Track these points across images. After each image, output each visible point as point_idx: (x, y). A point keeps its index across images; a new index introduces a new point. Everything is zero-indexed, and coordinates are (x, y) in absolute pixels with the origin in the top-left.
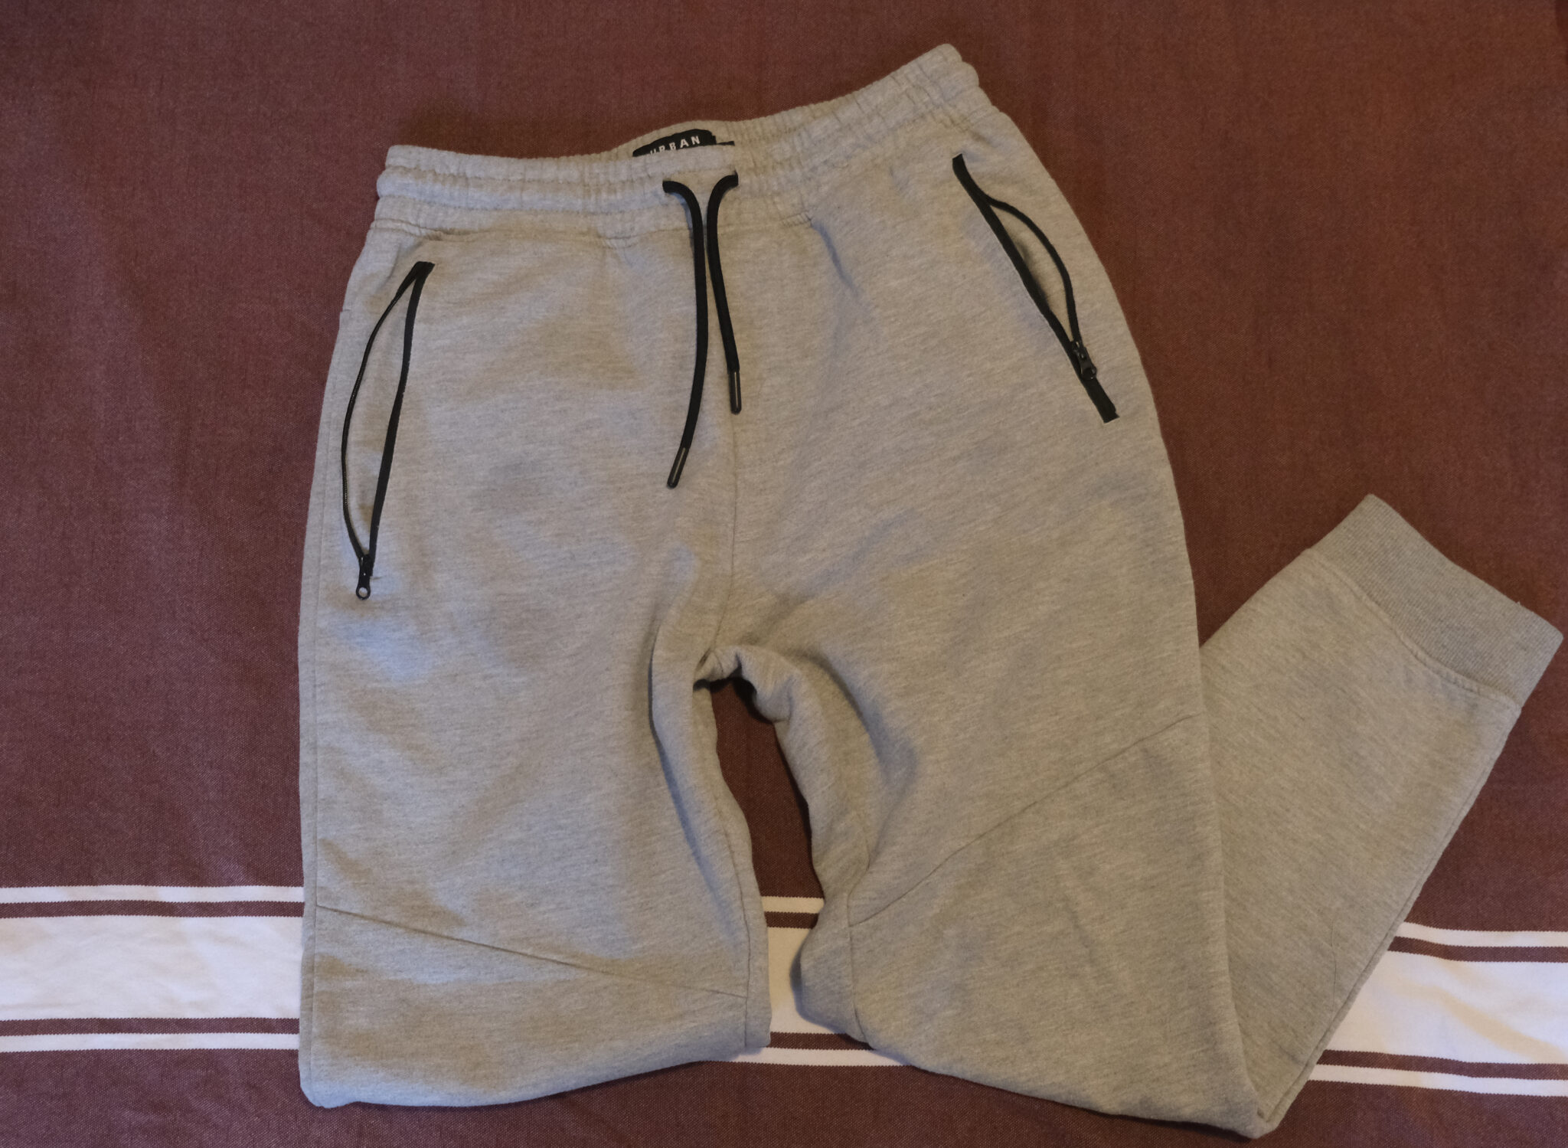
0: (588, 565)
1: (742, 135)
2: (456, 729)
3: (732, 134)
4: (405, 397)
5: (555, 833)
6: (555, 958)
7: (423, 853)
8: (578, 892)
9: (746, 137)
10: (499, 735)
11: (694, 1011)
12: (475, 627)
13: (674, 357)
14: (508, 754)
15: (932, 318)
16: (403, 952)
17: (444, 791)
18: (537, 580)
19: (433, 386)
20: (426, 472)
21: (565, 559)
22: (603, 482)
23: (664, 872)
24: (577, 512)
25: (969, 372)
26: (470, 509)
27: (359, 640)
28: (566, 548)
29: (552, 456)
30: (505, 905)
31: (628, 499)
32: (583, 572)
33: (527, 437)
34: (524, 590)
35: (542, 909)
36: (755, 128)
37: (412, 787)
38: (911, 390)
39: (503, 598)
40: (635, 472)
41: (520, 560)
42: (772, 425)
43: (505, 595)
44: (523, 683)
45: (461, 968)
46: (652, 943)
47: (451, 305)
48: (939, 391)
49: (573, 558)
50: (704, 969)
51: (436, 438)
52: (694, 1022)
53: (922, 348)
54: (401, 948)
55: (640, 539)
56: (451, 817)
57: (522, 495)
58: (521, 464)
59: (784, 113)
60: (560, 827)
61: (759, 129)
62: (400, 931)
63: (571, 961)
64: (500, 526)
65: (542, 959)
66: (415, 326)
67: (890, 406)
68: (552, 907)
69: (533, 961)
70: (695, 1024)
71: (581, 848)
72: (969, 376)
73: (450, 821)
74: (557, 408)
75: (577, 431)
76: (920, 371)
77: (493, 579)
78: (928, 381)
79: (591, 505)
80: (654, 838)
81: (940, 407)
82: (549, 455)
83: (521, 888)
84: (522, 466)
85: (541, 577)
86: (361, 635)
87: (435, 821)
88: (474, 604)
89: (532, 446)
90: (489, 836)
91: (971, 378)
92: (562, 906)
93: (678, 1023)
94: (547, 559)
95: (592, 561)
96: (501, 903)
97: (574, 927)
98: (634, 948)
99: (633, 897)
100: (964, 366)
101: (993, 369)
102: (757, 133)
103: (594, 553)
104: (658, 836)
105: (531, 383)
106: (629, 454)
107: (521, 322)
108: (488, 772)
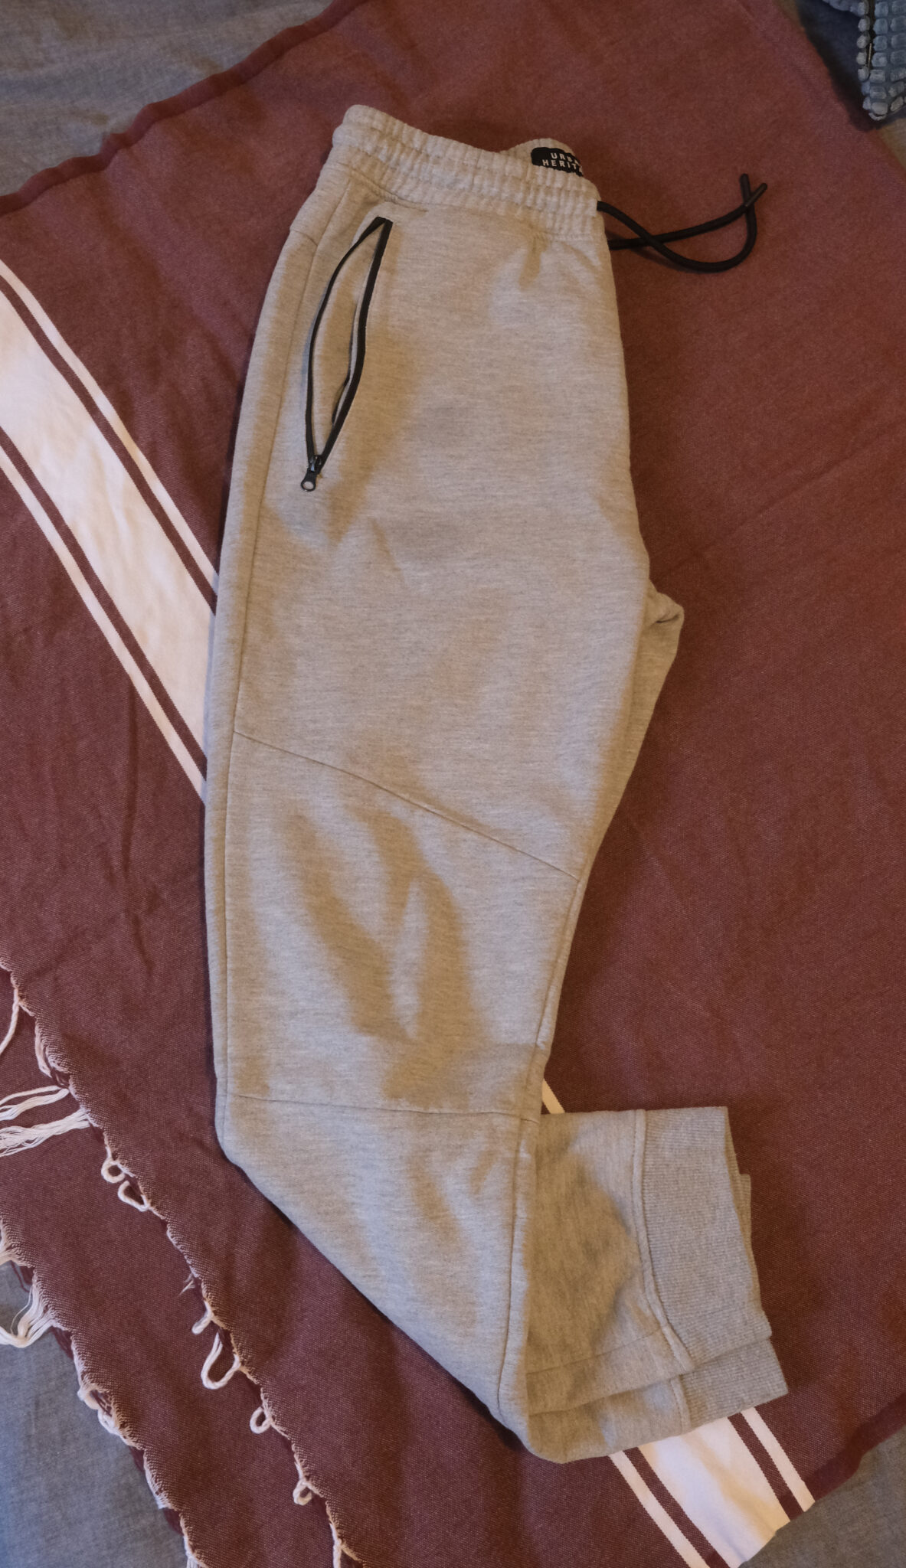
0: (495, 496)
2: (365, 607)
5: (450, 708)
6: (426, 806)
7: (325, 698)
8: (455, 760)
10: (400, 615)
11: (535, 878)
12: (394, 532)
13: (589, 346)
14: (407, 630)
16: (303, 777)
17: (348, 652)
18: (450, 504)
21: (476, 489)
22: (517, 433)
23: (533, 762)
24: (492, 452)
26: (403, 438)
27: (298, 527)
28: (478, 481)
29: (478, 407)
30: (392, 755)
31: (535, 449)
32: (489, 501)
33: (459, 388)
34: (438, 510)
35: (421, 767)
37: (323, 647)
39: (421, 514)
40: (543, 430)
41: (438, 485)
43: (422, 512)
44: (426, 577)
45: (350, 796)
46: (506, 812)
47: (409, 261)
49: (483, 489)
50: (548, 846)
52: (533, 886)
54: (302, 773)
55: (542, 480)
56: (352, 673)
57: (448, 433)
58: (451, 408)
60: (456, 705)
62: (301, 760)
63: (438, 812)
64: (426, 456)
65: (414, 804)
66: (379, 273)
68: (430, 767)
69: (408, 805)
70: (533, 888)
71: (468, 726)
73: (351, 675)
75: (502, 391)
77: (414, 498)
79: (505, 449)
80: (532, 733)
82: (476, 405)
83: (408, 746)
84: (452, 410)
85: (453, 501)
86: (301, 524)
87: (338, 675)
88: (396, 515)
89: (462, 396)
90: (394, 697)
92: (439, 768)
93: (520, 884)
94: (461, 487)
95: (497, 493)
96: (389, 753)
97: (445, 787)
98: (492, 812)
99: (502, 774)
103: (502, 487)
104: (536, 733)
106: (541, 416)
107: (465, 289)
108: (388, 642)
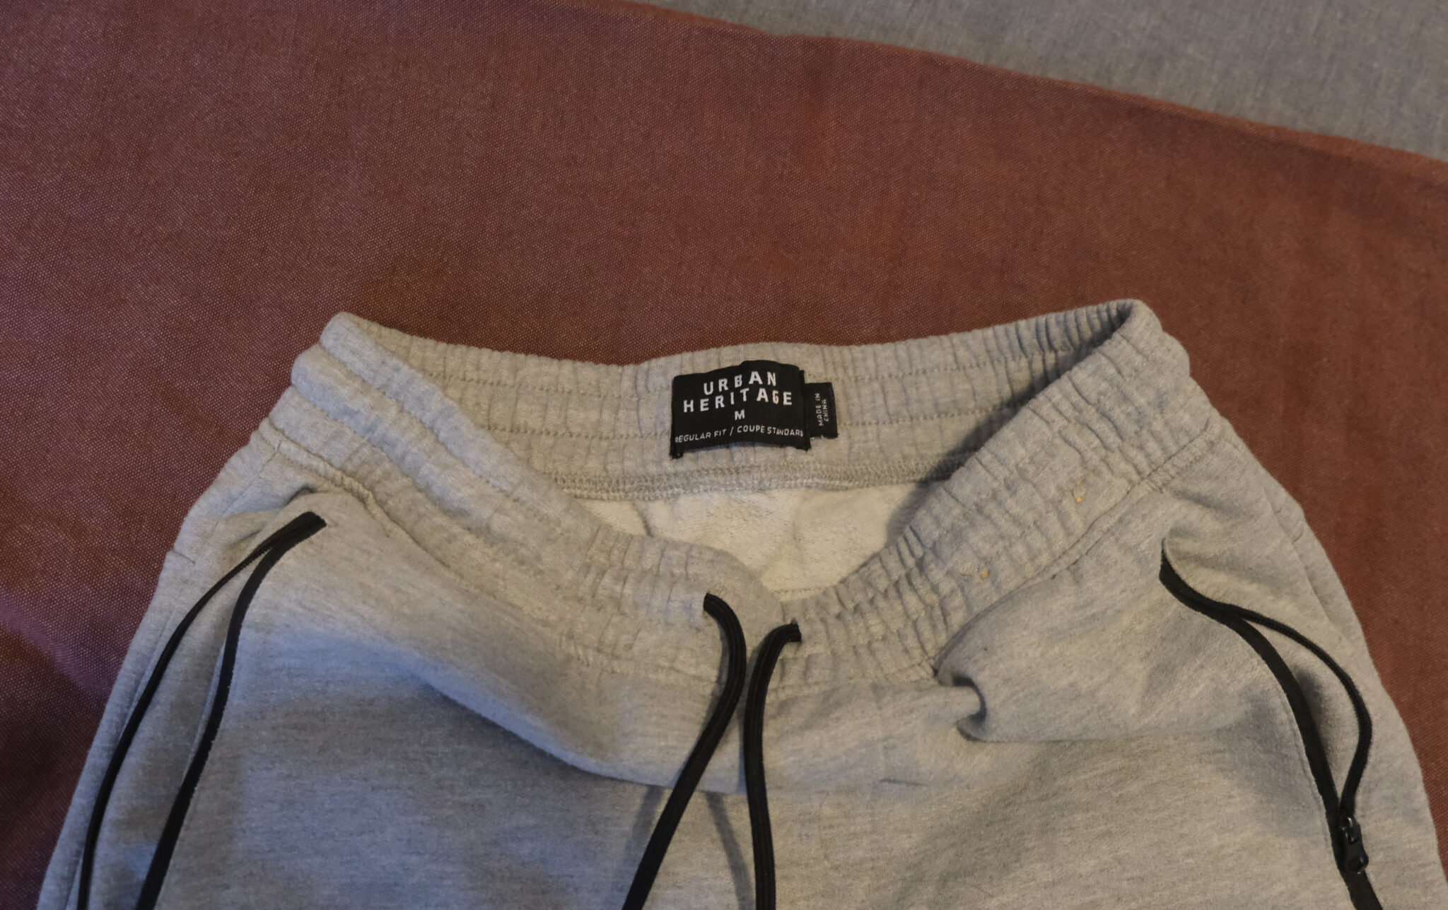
1: (845, 369)
3: (830, 369)
4: (213, 747)
9: (851, 373)
15: (1133, 745)
19: (264, 733)
20: (227, 887)
25: (1189, 848)
33: (409, 841)
36: (864, 360)
38: (1093, 862)
42: (836, 868)
48: (1136, 873)
51: (253, 825)
53: (1115, 795)
59: (912, 343)
61: (871, 363)
67: (1054, 884)
72: (1188, 855)
74: (467, 799)
75: (495, 843)
76: (1109, 833)
78: (1121, 852)
81: (1135, 900)
82: (442, 878)
84: (398, 889)
89: (415, 859)
91: (1190, 860)
100: (1182, 836)
101: (1222, 847)
102: (867, 369)
105: (430, 749)
